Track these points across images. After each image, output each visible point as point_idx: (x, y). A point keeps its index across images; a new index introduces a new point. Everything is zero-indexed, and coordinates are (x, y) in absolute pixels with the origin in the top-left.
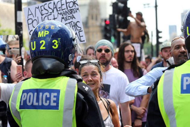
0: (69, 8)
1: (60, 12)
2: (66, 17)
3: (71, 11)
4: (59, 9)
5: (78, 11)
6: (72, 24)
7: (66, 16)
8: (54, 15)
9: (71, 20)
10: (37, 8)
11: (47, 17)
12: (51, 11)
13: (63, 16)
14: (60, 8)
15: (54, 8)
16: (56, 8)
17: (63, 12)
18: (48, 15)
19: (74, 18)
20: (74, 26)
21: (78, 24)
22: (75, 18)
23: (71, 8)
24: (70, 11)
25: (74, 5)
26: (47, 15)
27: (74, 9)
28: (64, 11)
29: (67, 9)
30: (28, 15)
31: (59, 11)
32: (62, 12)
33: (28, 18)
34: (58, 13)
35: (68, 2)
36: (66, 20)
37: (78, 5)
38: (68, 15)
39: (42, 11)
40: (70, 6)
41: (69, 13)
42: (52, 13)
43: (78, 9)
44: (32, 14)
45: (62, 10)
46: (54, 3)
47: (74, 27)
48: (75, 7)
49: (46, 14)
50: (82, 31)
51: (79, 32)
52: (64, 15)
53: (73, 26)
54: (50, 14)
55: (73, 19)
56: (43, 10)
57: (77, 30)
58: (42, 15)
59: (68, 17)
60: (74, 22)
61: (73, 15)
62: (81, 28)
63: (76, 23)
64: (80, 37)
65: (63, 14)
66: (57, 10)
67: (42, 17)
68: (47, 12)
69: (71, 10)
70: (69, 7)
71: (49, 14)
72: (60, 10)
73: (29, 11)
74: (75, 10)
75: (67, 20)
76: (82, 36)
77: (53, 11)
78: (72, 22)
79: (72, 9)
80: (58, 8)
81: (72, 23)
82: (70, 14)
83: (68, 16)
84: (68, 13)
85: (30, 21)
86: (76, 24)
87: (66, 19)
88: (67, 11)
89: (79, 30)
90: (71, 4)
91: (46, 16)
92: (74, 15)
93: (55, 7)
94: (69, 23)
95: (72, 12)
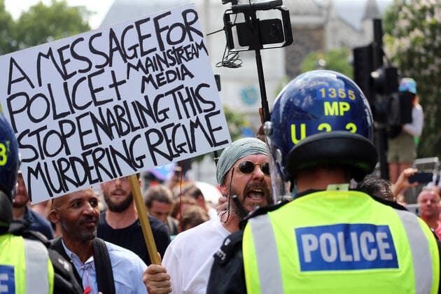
0: (167, 47)
1: (134, 62)
2: (157, 76)
3: (178, 54)
4: (130, 53)
5: (202, 52)
6: (180, 94)
7: (159, 72)
8: (113, 73)
9: (177, 83)
10: (47, 57)
11: (86, 81)
12: (102, 60)
13: (146, 72)
14: (134, 47)
15: (112, 51)
16: (120, 48)
17: (148, 59)
18: (90, 76)
19: (187, 77)
20: (189, 99)
21: (202, 92)
22: (192, 76)
23: (177, 46)
24: (173, 56)
25: (187, 35)
26: (86, 75)
27: (189, 46)
28: (151, 56)
29: (162, 48)
30: (11, 82)
31: (131, 58)
32: (143, 60)
33: (9, 93)
34: (130, 65)
35: (167, 28)
36: (160, 85)
37: (200, 34)
38: (166, 69)
39: (64, 63)
40: (173, 40)
41: (170, 61)
42: (107, 68)
43: (202, 46)
44: (26, 77)
45: (143, 54)
46: (112, 35)
47: (188, 104)
48: (191, 39)
49: (80, 71)
50: (218, 112)
51: (207, 117)
52: (150, 69)
53: (184, 102)
54: (98, 70)
55: (183, 79)
56: (68, 61)
57: (201, 112)
58: (66, 76)
59: (165, 75)
60: (187, 88)
61: (183, 67)
62: (213, 103)
63: (194, 91)
64: (212, 131)
65: (147, 66)
66: (125, 57)
67: (65, 85)
68: (85, 65)
69: (174, 51)
70: (170, 42)
71: (94, 70)
72: (135, 55)
73: (14, 66)
74: (189, 50)
75: (165, 83)
76: (220, 128)
77: (109, 61)
78: (182, 87)
79: (180, 49)
80: (126, 48)
81: (183, 91)
82: (173, 65)
83: (164, 72)
84: (165, 62)
85: (19, 103)
86: (197, 94)
87: (158, 80)
88: (162, 57)
89: (206, 111)
90: (177, 34)
91: (84, 79)
92: (188, 65)
93: (114, 46)
94: (172, 92)
95: (180, 56)
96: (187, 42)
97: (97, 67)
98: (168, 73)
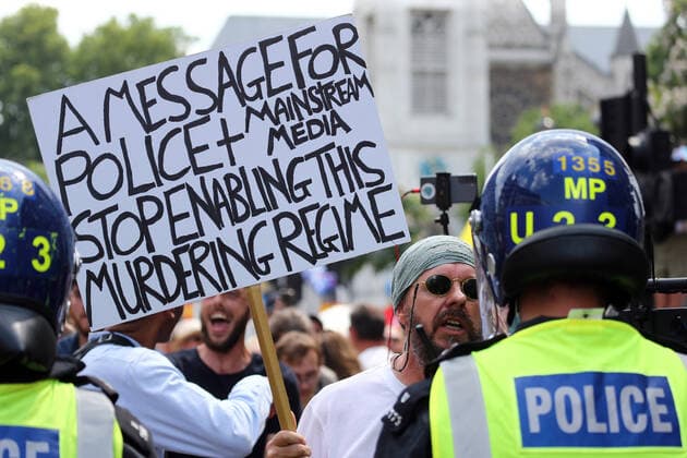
0: (310, 82)
1: (258, 105)
2: (293, 128)
3: (326, 95)
4: (251, 92)
5: (363, 91)
6: (328, 157)
7: (296, 121)
8: (223, 122)
9: (325, 140)
10: (119, 95)
11: (181, 135)
12: (207, 102)
13: (276, 122)
14: (257, 82)
15: (222, 87)
16: (235, 83)
17: (279, 101)
18: (187, 127)
19: (340, 130)
20: (343, 166)
21: (364, 154)
22: (348, 129)
23: (324, 82)
24: (319, 96)
25: (340, 64)
26: (180, 125)
27: (343, 82)
28: (284, 95)
29: (301, 84)
30: (62, 135)
31: (252, 99)
32: (271, 102)
33: (59, 152)
34: (250, 111)
35: (308, 52)
36: (298, 142)
37: (361, 63)
38: (307, 117)
39: (147, 105)
40: (318, 71)
41: (313, 105)
42: (214, 115)
43: (364, 81)
44: (86, 127)
45: (271, 92)
46: (223, 61)
47: (341, 173)
48: (347, 71)
49: (172, 119)
50: (389, 187)
51: (371, 195)
52: (282, 117)
53: (334, 170)
54: (199, 117)
55: (334, 134)
56: (153, 102)
57: (361, 186)
58: (149, 127)
59: (305, 128)
60: (339, 149)
61: (334, 114)
62: (381, 173)
63: (351, 151)
64: (378, 217)
65: (278, 112)
66: (242, 97)
67: (148, 141)
68: (180, 109)
69: (320, 89)
70: (313, 75)
71: (193, 117)
72: (259, 95)
73: (68, 110)
74: (344, 87)
75: (305, 139)
76: (391, 213)
77: (218, 103)
78: (332, 146)
79: (329, 85)
80: (245, 82)
81: (334, 153)
82: (318, 110)
83: (304, 122)
84: (307, 106)
85: (74, 168)
86: (355, 159)
87: (295, 134)
88: (302, 98)
89: (369, 185)
90: (324, 62)
91: (177, 131)
92: (343, 112)
93: (226, 79)
94: (316, 154)
95: (330, 96)
96: (340, 75)
97: (199, 112)
98: (310, 123)
